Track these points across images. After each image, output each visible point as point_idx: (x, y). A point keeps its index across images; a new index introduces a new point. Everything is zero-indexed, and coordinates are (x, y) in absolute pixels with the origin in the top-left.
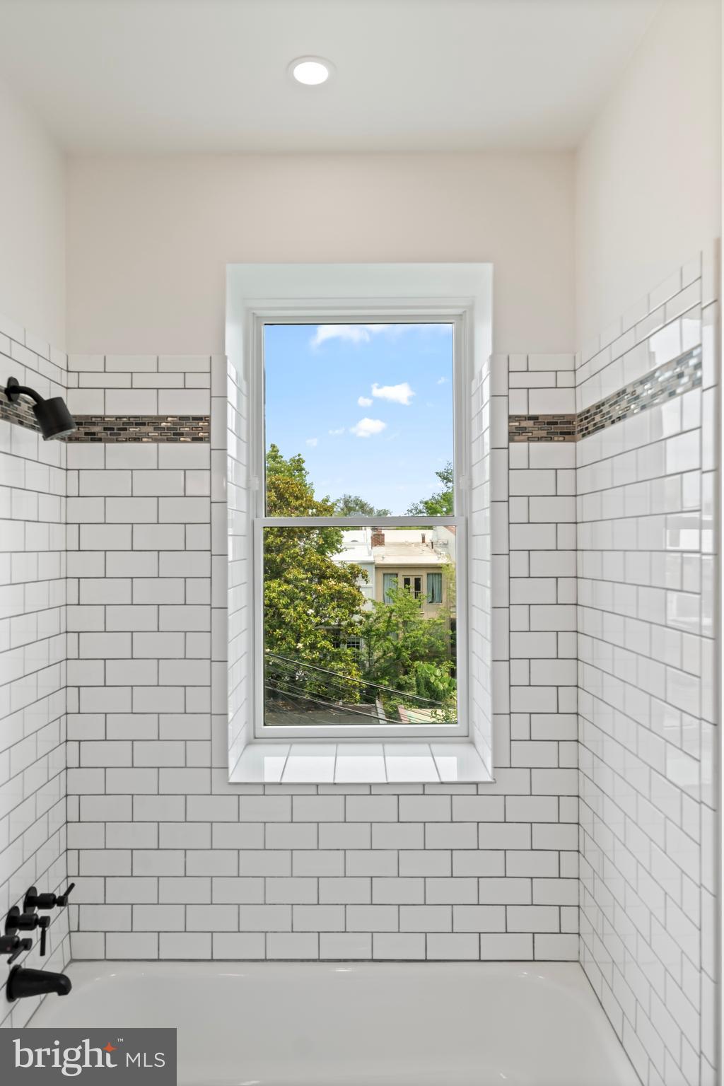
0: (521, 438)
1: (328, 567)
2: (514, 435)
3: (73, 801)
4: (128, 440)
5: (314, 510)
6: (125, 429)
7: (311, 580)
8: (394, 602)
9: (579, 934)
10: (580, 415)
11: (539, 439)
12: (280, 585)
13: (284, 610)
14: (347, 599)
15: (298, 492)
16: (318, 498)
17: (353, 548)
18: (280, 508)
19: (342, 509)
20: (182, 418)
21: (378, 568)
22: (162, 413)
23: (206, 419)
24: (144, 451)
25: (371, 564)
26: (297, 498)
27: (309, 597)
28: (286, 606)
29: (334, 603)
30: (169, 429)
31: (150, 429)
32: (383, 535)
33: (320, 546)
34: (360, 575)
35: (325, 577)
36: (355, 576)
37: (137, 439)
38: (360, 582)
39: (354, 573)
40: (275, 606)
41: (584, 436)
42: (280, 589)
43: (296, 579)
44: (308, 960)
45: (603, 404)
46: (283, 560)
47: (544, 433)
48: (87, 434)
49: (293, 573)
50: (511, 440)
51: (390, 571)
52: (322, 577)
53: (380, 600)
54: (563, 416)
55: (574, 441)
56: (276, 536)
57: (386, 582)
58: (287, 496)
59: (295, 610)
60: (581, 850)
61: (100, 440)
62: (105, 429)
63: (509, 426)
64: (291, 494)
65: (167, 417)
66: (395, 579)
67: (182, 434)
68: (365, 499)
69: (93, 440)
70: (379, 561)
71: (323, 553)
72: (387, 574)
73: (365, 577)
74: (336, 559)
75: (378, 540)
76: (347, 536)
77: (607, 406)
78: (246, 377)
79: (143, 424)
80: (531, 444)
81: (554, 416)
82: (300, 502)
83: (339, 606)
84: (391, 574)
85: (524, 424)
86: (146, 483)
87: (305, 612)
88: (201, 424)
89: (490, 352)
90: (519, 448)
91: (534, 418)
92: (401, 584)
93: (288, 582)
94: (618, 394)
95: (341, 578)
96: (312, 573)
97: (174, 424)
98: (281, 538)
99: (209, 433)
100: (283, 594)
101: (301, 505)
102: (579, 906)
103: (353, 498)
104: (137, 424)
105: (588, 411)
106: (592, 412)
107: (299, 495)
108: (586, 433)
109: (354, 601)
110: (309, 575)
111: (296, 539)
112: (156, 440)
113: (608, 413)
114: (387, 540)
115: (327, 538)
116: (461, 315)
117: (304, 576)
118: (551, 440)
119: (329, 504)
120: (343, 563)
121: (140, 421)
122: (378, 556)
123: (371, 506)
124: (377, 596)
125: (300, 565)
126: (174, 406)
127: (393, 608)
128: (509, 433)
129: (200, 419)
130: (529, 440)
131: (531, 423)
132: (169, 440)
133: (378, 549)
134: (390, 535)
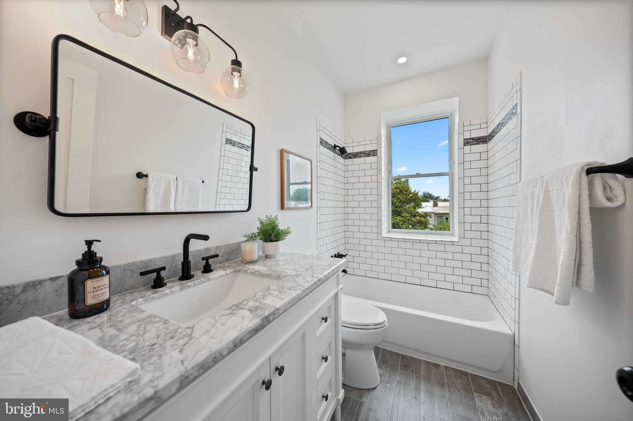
0: (468, 145)
1: (417, 213)
2: (465, 144)
3: (346, 239)
4: (358, 157)
5: (412, 195)
6: (357, 155)
7: (411, 217)
8: (441, 225)
9: (488, 288)
10: (489, 135)
11: (474, 144)
12: (400, 218)
13: (401, 226)
14: (423, 223)
15: (406, 189)
16: (412, 191)
17: (426, 208)
18: (400, 194)
19: (423, 196)
20: (370, 151)
21: (436, 214)
22: (366, 150)
23: (377, 150)
24: (362, 160)
25: (433, 213)
26: (406, 191)
27: (410, 222)
28: (402, 225)
29: (419, 225)
30: (367, 154)
31: (363, 154)
32: (437, 203)
33: (414, 206)
34: (428, 216)
35: (416, 216)
36: (427, 216)
37: (360, 157)
38: (428, 218)
39: (426, 215)
40: (399, 224)
41: (490, 141)
42: (400, 219)
43: (406, 216)
44: (403, 282)
45: (494, 130)
46: (401, 211)
47: (476, 142)
48: (349, 157)
49: (405, 214)
50: (464, 145)
51: (440, 215)
52: (415, 216)
53: (436, 225)
54: (483, 137)
55: (487, 143)
56: (399, 203)
57: (438, 219)
58: (402, 190)
59: (405, 226)
60: (489, 263)
61: (352, 158)
62: (353, 155)
63: (464, 142)
64: (404, 190)
65: (367, 151)
66: (442, 218)
67: (370, 155)
68: (431, 193)
69: (350, 158)
70: (436, 212)
71: (415, 208)
72: (439, 216)
73: (430, 216)
74: (420, 210)
75: (435, 205)
76: (424, 204)
77: (495, 130)
78: (387, 141)
79: (362, 153)
80: (471, 146)
81: (479, 137)
82: (407, 192)
83: (421, 225)
84: (440, 216)
85: (469, 141)
86: (362, 167)
87: (409, 227)
88: (375, 152)
89: (458, 122)
90: (467, 148)
91: (473, 139)
92: (445, 219)
93: (403, 217)
94: (498, 125)
95: (421, 216)
96: (411, 215)
97: (369, 152)
98: (401, 204)
99: (377, 154)
100: (402, 220)
101: (407, 193)
102: (488, 280)
103: (426, 192)
104: (360, 154)
105: (491, 133)
106: (492, 133)
107: (407, 190)
108: (490, 140)
109: (426, 224)
110: (410, 215)
111: (405, 204)
112: (364, 157)
113: (496, 131)
114: (439, 205)
115: (416, 204)
116: (451, 115)
117: (408, 215)
118: (479, 144)
119: (416, 192)
120: (422, 212)
121: (361, 153)
122: (435, 210)
123: (433, 195)
124: (435, 223)
125: (407, 212)
126: (369, 148)
127: (442, 227)
128: (464, 144)
129: (375, 150)
130: (471, 145)
131: (471, 140)
132: (367, 156)
133: (436, 208)
134: (440, 204)
